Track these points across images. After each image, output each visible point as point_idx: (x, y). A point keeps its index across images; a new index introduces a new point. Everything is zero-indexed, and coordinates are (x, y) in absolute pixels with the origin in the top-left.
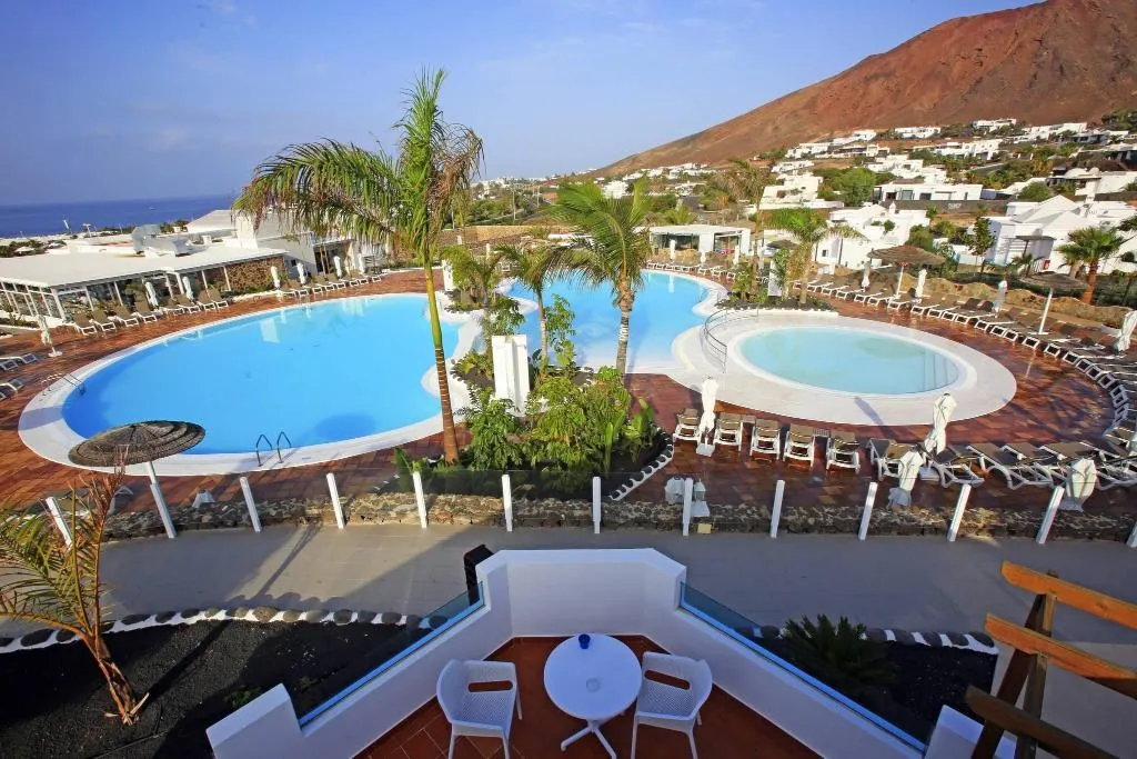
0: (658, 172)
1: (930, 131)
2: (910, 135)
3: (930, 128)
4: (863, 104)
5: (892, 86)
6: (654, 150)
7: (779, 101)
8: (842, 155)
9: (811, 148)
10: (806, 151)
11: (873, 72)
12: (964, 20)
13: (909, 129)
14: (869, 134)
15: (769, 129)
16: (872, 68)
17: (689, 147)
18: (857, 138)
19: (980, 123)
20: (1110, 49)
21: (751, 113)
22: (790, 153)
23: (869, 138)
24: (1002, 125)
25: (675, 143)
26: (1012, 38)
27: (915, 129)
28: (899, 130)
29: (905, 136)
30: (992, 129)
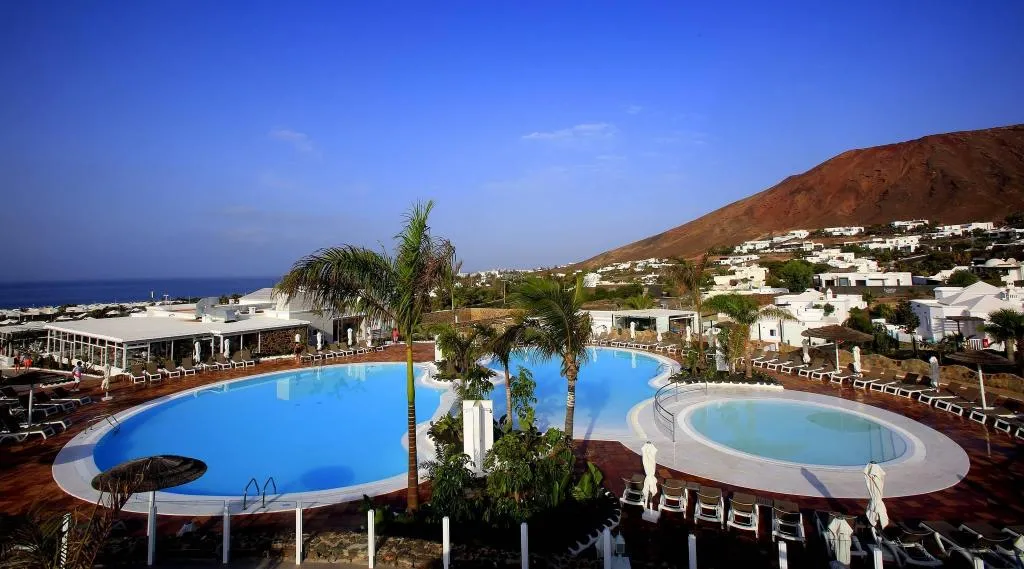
0: (627, 266)
1: (855, 230)
2: (838, 234)
3: (854, 228)
4: (792, 211)
5: (814, 197)
6: (624, 248)
7: (723, 210)
8: (783, 250)
9: (755, 245)
10: (751, 247)
11: (796, 187)
12: (858, 152)
13: (837, 229)
14: (803, 233)
15: (717, 230)
16: (794, 186)
17: (652, 246)
18: (793, 237)
19: (897, 224)
20: (988, 169)
21: (700, 219)
22: (738, 249)
23: (803, 237)
24: (916, 225)
25: (639, 243)
26: (902, 163)
27: (842, 229)
28: (829, 230)
29: (835, 234)
30: (909, 228)
